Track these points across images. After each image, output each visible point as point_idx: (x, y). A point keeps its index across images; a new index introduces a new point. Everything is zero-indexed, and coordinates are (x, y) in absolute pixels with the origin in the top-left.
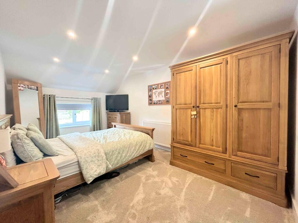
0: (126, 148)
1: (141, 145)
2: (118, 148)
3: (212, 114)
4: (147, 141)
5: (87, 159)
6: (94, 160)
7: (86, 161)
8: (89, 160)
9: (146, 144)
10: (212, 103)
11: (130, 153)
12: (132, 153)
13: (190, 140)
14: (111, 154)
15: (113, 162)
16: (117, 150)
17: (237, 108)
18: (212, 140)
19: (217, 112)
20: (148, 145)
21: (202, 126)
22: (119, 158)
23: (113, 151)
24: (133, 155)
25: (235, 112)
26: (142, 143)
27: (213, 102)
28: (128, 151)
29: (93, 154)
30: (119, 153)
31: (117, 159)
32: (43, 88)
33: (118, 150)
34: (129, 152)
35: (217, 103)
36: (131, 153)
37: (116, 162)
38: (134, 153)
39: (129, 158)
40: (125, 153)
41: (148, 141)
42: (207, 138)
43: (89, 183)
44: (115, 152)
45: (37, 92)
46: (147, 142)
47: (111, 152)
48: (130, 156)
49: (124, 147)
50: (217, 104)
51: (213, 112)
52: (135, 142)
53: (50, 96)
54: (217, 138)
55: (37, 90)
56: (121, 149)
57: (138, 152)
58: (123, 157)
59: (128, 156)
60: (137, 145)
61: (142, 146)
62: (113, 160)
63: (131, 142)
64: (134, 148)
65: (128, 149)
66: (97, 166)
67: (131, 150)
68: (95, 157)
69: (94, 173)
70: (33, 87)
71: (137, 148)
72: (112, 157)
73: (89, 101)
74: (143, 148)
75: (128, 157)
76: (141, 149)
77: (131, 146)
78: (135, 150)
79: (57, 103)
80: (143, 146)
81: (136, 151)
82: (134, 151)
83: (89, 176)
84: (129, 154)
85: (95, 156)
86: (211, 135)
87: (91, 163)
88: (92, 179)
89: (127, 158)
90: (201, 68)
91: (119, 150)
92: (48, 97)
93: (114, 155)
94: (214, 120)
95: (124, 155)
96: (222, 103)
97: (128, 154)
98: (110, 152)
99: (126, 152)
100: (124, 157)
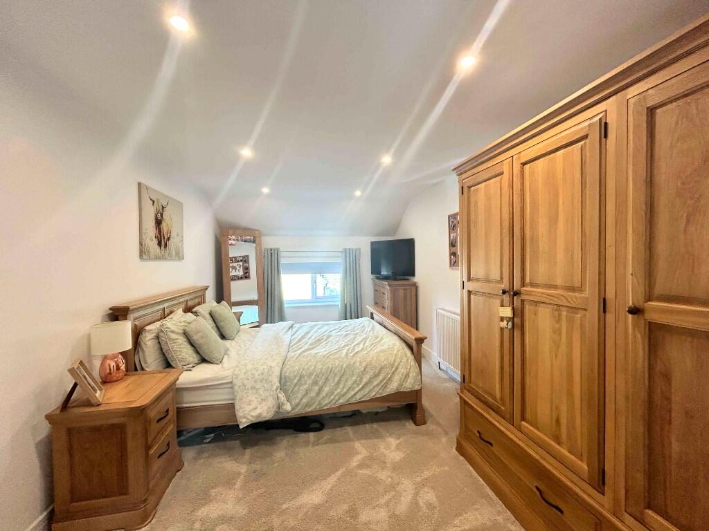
0: (336, 375)
1: (376, 375)
2: (314, 372)
3: (557, 326)
4: (397, 368)
5: (245, 381)
6: (257, 387)
7: (244, 385)
8: (249, 384)
9: (393, 373)
10: (555, 287)
11: (343, 388)
12: (349, 390)
13: (498, 395)
14: (295, 381)
15: (297, 401)
16: (311, 374)
17: (643, 321)
18: (558, 421)
19: (570, 321)
20: (397, 378)
21: (528, 359)
22: (313, 394)
23: (301, 377)
24: (350, 395)
25: (634, 337)
26: (381, 370)
27: (559, 281)
28: (338, 383)
29: (259, 375)
30: (315, 383)
31: (309, 395)
32: (262, 238)
33: (313, 377)
34: (341, 386)
35: (572, 289)
36: (345, 390)
37: (305, 400)
38: (353, 390)
39: (339, 399)
40: (330, 385)
41: (400, 367)
42: (542, 407)
43: (241, 427)
44: (306, 378)
45: (254, 245)
46: (395, 371)
47: (297, 378)
48: (343, 395)
49: (331, 372)
50: (571, 294)
51: (559, 320)
52: (364, 364)
53: (271, 250)
54: (571, 419)
55: (254, 242)
56: (323, 374)
57: (367, 390)
58: (324, 394)
59: (336, 393)
60: (367, 372)
61: (381, 378)
62: (300, 396)
63: (352, 363)
64: (354, 379)
65: (340, 379)
66: (259, 400)
67: (347, 381)
68: (261, 381)
69: (251, 411)
70: (249, 237)
71: (365, 380)
72: (299, 389)
73: (339, 257)
74: (381, 382)
75: (337, 398)
76: (375, 383)
77: (348, 373)
78: (358, 385)
79: (282, 261)
80: (384, 379)
81: (360, 386)
82: (355, 385)
83: (242, 415)
84: (339, 390)
85: (263, 379)
86: (552, 402)
87: (250, 391)
88: (245, 423)
89: (332, 397)
90: (524, 164)
91: (317, 376)
92: (269, 252)
93: (302, 385)
94: (563, 349)
95: (326, 389)
96: (589, 294)
97: (336, 390)
98: (295, 377)
99: (333, 384)
100: (327, 395)
